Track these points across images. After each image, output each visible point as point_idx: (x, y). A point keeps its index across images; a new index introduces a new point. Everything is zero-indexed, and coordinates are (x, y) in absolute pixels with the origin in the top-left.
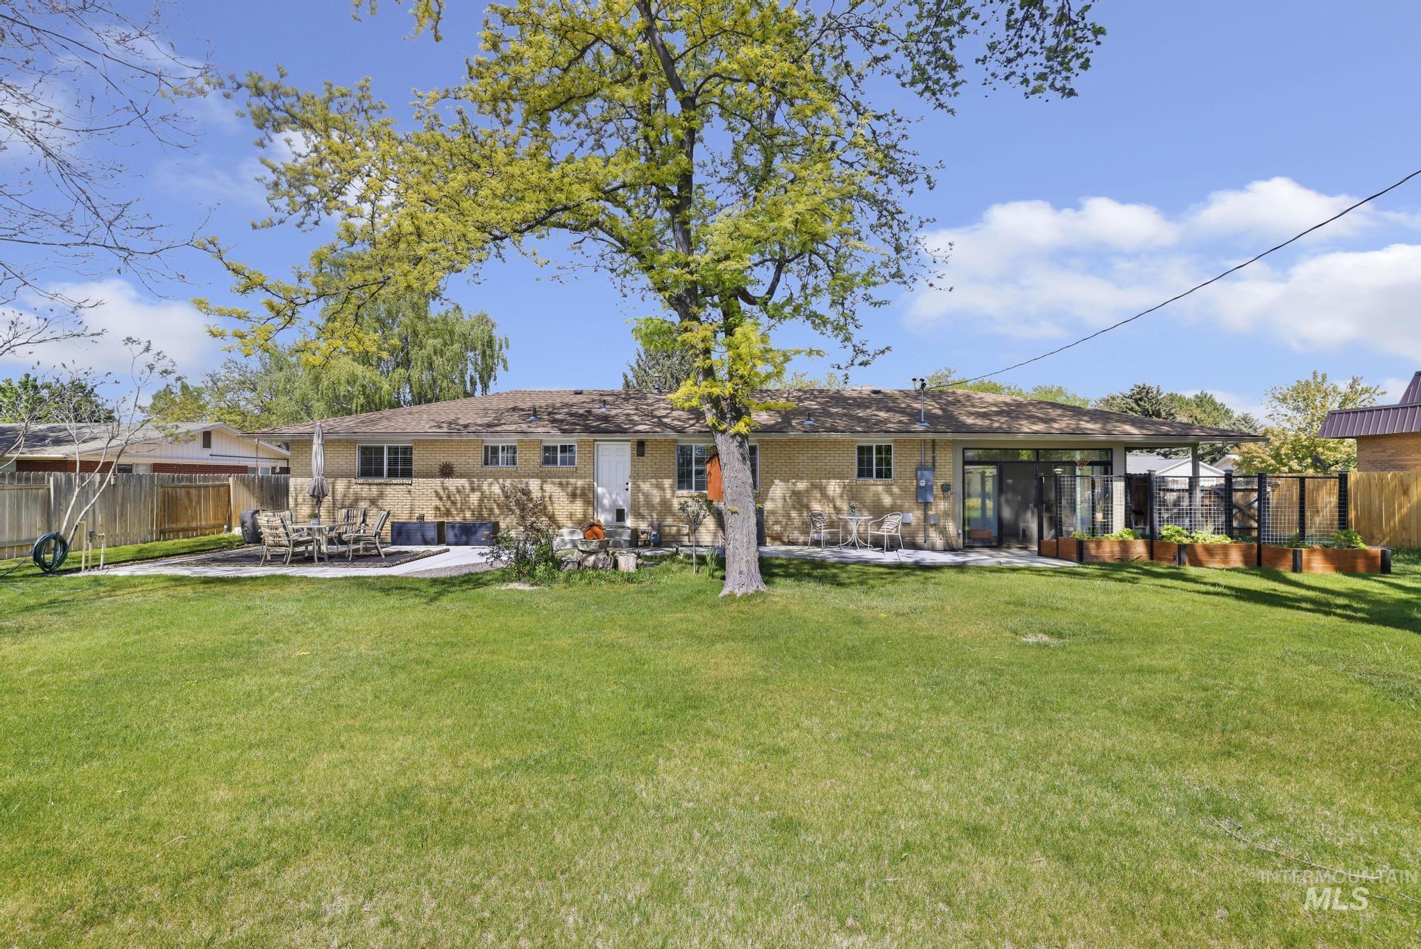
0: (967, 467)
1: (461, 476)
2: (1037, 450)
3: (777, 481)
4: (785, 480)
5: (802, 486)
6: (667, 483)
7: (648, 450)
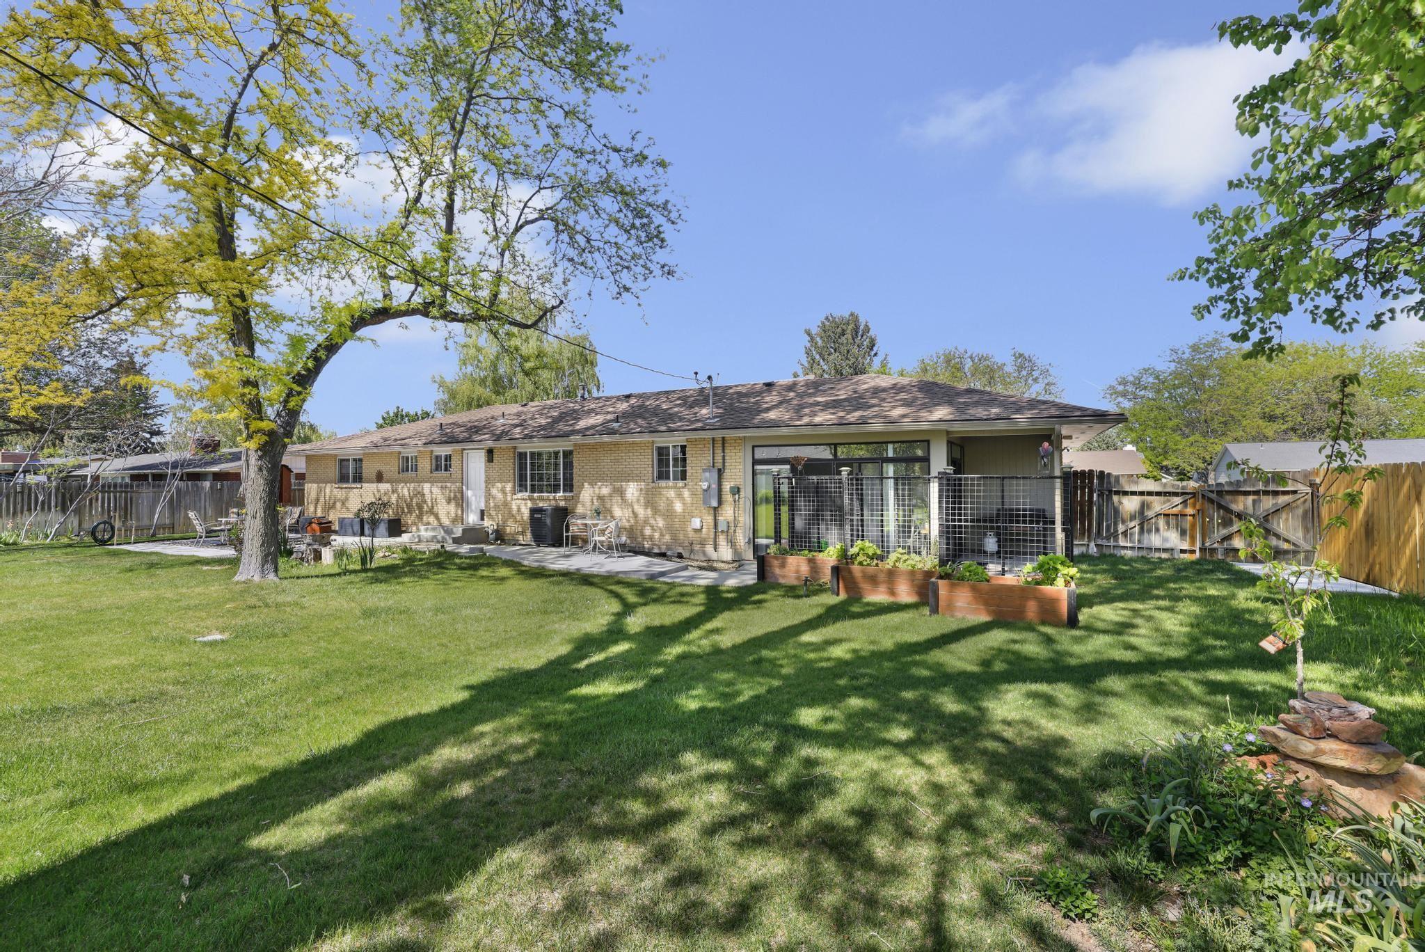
0: (758, 467)
1: (387, 482)
2: (836, 445)
3: (586, 485)
4: (592, 484)
5: (605, 491)
6: (509, 487)
7: (495, 457)
